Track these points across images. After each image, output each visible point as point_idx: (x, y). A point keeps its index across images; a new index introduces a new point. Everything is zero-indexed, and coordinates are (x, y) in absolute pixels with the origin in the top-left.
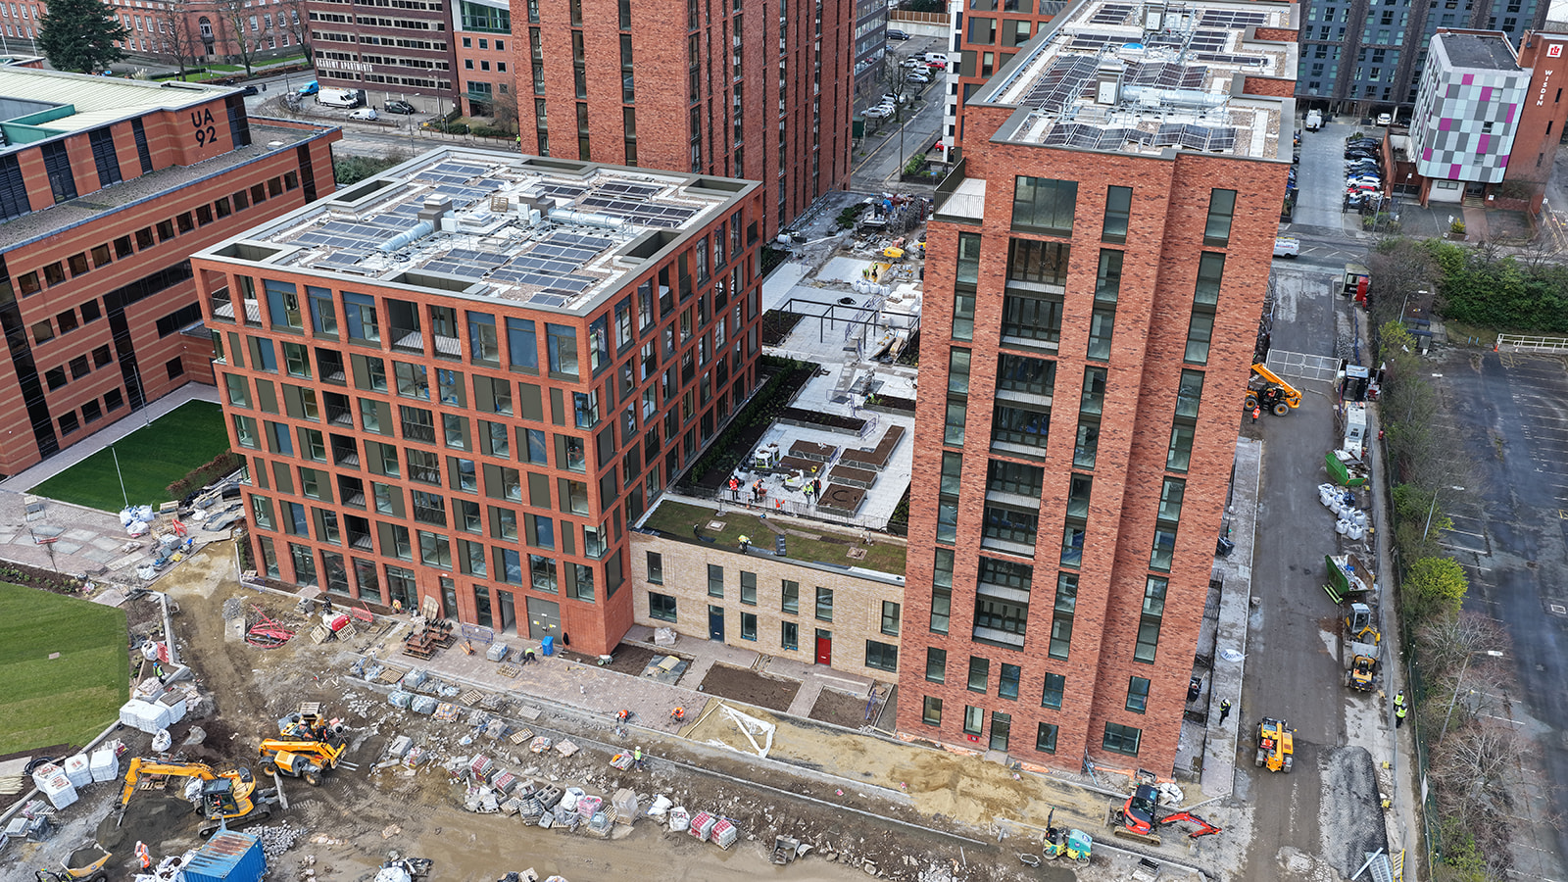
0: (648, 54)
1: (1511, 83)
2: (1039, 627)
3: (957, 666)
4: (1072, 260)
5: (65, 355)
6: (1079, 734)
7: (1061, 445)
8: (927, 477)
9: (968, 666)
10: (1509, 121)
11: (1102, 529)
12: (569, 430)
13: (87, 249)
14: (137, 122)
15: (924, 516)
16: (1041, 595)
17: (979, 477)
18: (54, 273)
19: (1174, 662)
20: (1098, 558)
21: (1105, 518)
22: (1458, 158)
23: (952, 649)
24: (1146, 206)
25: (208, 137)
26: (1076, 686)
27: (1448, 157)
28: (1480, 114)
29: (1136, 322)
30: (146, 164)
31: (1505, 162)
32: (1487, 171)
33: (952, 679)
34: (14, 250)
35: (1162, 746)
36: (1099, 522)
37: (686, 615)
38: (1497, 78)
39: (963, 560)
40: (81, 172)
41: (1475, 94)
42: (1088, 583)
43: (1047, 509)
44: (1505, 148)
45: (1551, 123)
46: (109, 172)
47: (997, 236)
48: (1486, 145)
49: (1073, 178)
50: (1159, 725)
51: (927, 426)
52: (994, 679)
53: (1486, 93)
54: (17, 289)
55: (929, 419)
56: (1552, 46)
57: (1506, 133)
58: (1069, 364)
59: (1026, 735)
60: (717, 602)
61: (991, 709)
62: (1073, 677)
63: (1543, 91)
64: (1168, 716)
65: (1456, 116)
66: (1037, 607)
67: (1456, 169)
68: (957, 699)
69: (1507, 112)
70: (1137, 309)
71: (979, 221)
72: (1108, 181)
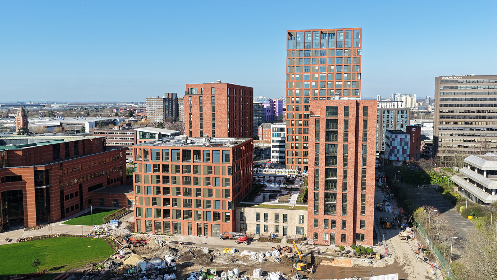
1: (406, 137)
2: (339, 209)
3: (321, 223)
4: (338, 122)
6: (351, 236)
7: (340, 163)
8: (311, 175)
9: (324, 222)
10: (407, 146)
11: (351, 181)
12: (227, 176)
14: (83, 141)
15: (311, 185)
16: (339, 200)
17: (323, 173)
19: (370, 214)
20: (351, 188)
21: (351, 178)
22: (398, 155)
23: (320, 218)
24: (352, 109)
26: (349, 222)
27: (396, 155)
28: (401, 145)
29: (352, 133)
30: (84, 151)
31: (409, 155)
32: (405, 158)
33: (320, 226)
35: (370, 237)
36: (350, 179)
37: (250, 228)
39: (321, 194)
40: (71, 150)
41: (399, 140)
42: (349, 195)
43: (339, 178)
44: (408, 152)
46: (77, 152)
47: (323, 119)
48: (404, 152)
49: (337, 105)
50: (368, 232)
51: (311, 163)
52: (330, 224)
53: (401, 139)
55: (311, 161)
56: (413, 128)
57: (408, 148)
58: (340, 144)
59: (339, 238)
60: (258, 223)
61: (330, 233)
62: (348, 220)
63: (413, 139)
64: (370, 229)
65: (396, 145)
66: (338, 203)
67: (398, 158)
68: (322, 232)
69: (406, 144)
70: (353, 130)
71: (320, 116)
72: (344, 105)
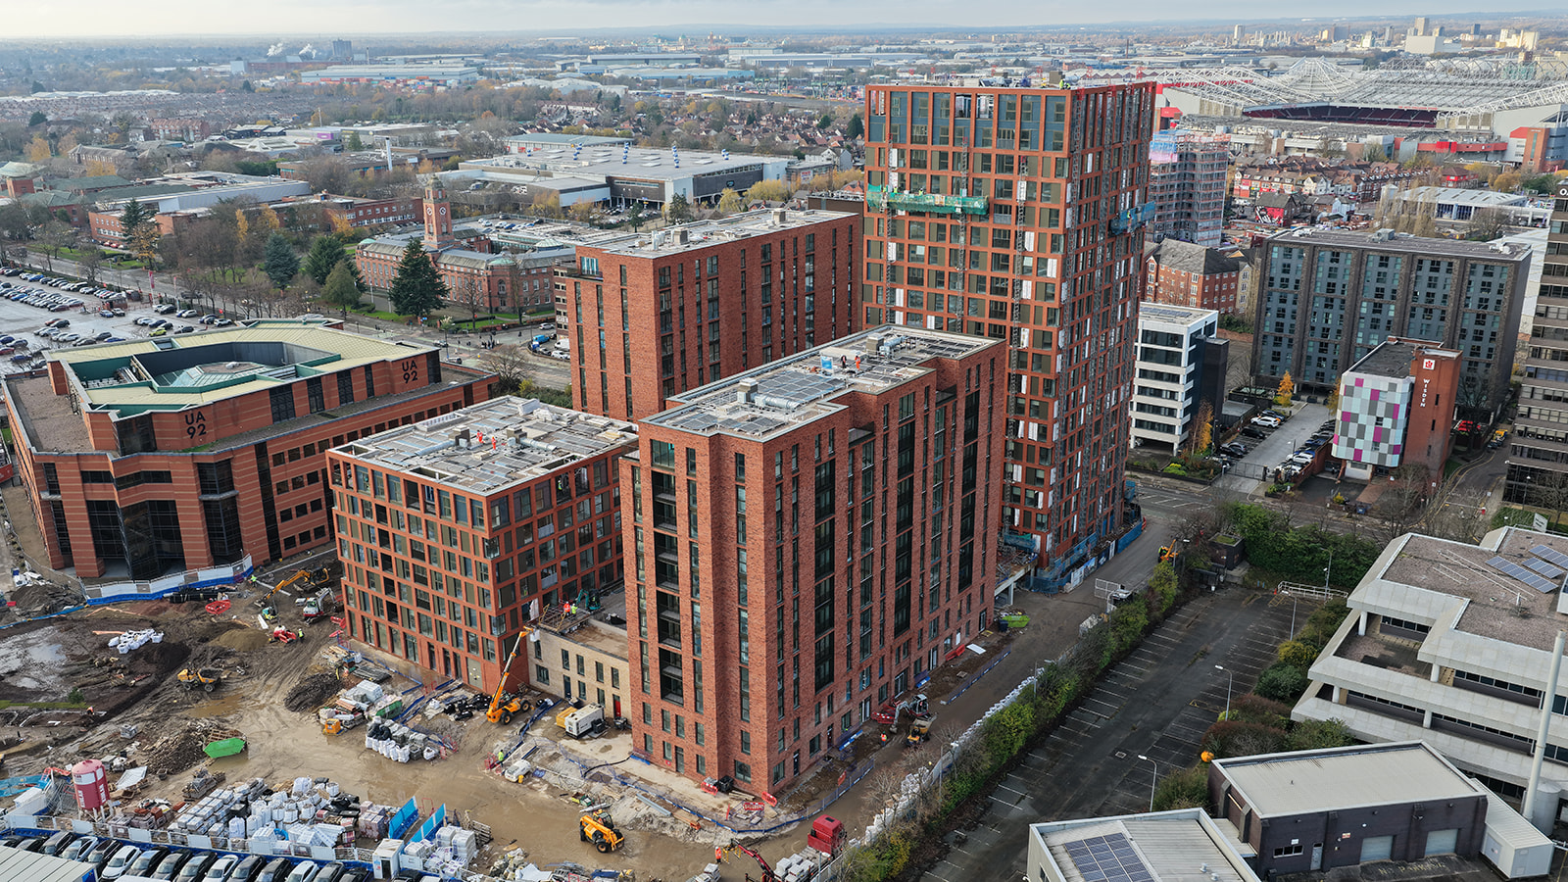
0: (637, 346)
1: (1393, 387)
2: (688, 692)
3: (656, 715)
4: (677, 484)
5: (294, 502)
6: (714, 763)
7: (685, 584)
9: (661, 715)
10: (1395, 417)
12: (483, 560)
13: (316, 442)
14: (368, 367)
16: (687, 673)
17: (653, 600)
18: (294, 455)
19: (758, 722)
22: (1359, 444)
23: (653, 704)
24: (703, 459)
25: (412, 377)
26: (709, 732)
27: (1351, 443)
28: (1372, 410)
29: (706, 519)
30: (371, 392)
31: (1395, 450)
32: (1382, 457)
33: (655, 723)
34: (272, 440)
35: (760, 778)
37: (554, 681)
38: (1382, 382)
39: (652, 648)
40: (329, 396)
41: (1366, 394)
42: (706, 667)
43: (683, 621)
44: (1396, 438)
45: (1434, 422)
46: (346, 396)
47: (646, 469)
48: (1380, 436)
49: (671, 443)
52: (673, 724)
53: (1375, 394)
54: (271, 461)
56: (1426, 360)
57: (1394, 426)
58: (682, 540)
60: (567, 673)
61: (674, 744)
62: (707, 726)
63: (1424, 395)
64: (762, 757)
65: (1354, 410)
66: (686, 678)
67: (1358, 453)
69: (1393, 411)
70: (706, 512)
71: (639, 461)
72: (686, 446)
